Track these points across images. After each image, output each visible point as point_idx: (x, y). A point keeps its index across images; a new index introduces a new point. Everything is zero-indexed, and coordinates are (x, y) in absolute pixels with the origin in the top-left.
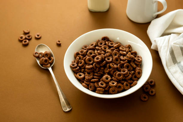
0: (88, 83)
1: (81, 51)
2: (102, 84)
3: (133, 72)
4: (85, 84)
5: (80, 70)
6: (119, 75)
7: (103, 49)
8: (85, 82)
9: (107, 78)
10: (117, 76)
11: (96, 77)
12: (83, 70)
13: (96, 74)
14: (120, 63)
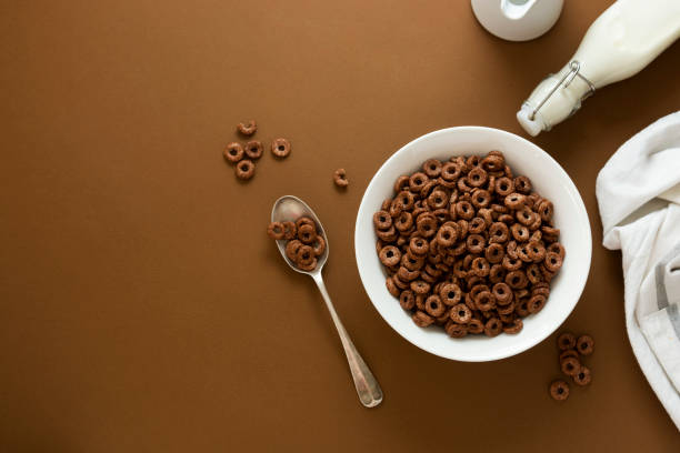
0: (402, 286)
1: (416, 176)
2: (434, 305)
3: (524, 293)
4: (395, 283)
5: (394, 239)
6: (484, 301)
7: (475, 201)
8: (395, 278)
9: (451, 295)
10: (477, 301)
11: (428, 278)
12: (401, 241)
13: (430, 270)
14: (501, 263)
